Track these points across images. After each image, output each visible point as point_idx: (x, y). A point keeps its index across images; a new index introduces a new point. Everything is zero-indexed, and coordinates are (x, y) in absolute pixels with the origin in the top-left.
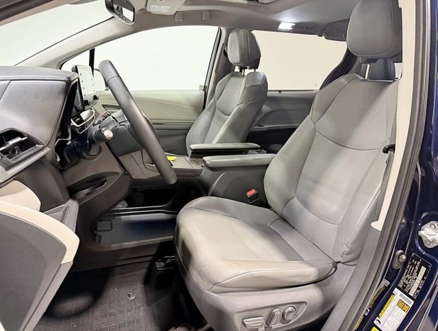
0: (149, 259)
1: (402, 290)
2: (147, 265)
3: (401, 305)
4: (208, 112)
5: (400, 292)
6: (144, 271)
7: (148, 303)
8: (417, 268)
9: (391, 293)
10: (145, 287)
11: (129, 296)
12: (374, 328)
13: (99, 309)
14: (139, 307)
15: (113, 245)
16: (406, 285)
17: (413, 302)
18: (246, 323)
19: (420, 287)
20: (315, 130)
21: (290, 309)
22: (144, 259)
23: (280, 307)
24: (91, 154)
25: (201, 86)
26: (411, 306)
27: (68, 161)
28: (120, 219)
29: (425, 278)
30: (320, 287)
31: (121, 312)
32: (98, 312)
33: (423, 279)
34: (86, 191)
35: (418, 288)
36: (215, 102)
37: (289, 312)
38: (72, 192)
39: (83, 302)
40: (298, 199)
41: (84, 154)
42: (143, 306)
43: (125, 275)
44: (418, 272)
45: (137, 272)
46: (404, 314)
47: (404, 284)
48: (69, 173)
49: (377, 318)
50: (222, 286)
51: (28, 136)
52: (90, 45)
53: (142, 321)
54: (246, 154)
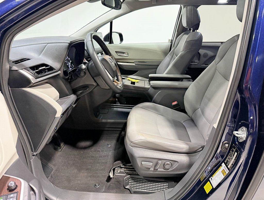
0: (120, 129)
1: (226, 164)
2: (119, 132)
3: (223, 172)
4: (170, 56)
5: (224, 165)
6: (118, 135)
7: (115, 150)
8: (234, 153)
9: (221, 165)
10: (116, 143)
11: (108, 145)
12: (209, 182)
13: (94, 148)
14: (111, 150)
15: (103, 120)
16: (228, 162)
17: (228, 171)
18: (142, 163)
19: (233, 164)
20: (216, 69)
21: (168, 163)
22: (118, 129)
23: (162, 160)
24: (81, 76)
25: (169, 40)
26: (227, 173)
27: (73, 78)
28: (113, 109)
29: (236, 159)
30: (189, 156)
31: (102, 151)
32: (93, 149)
33: (235, 159)
34: (80, 92)
35: (232, 164)
36: (174, 49)
37: (168, 164)
38: (74, 92)
39: (89, 144)
40: (201, 110)
41: (79, 75)
42: (112, 150)
43: (109, 135)
44: (234, 155)
45: (114, 135)
46: (223, 177)
47: (227, 161)
48: (73, 83)
49: (211, 177)
50: (134, 143)
51: (51, 66)
52: (110, 19)
53: (109, 157)
54: (182, 81)
